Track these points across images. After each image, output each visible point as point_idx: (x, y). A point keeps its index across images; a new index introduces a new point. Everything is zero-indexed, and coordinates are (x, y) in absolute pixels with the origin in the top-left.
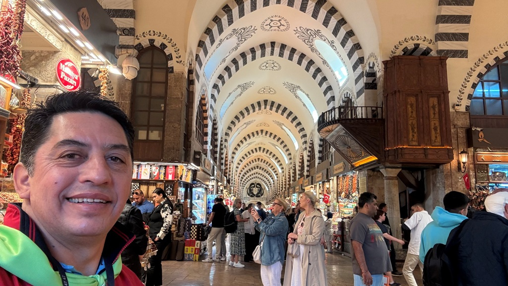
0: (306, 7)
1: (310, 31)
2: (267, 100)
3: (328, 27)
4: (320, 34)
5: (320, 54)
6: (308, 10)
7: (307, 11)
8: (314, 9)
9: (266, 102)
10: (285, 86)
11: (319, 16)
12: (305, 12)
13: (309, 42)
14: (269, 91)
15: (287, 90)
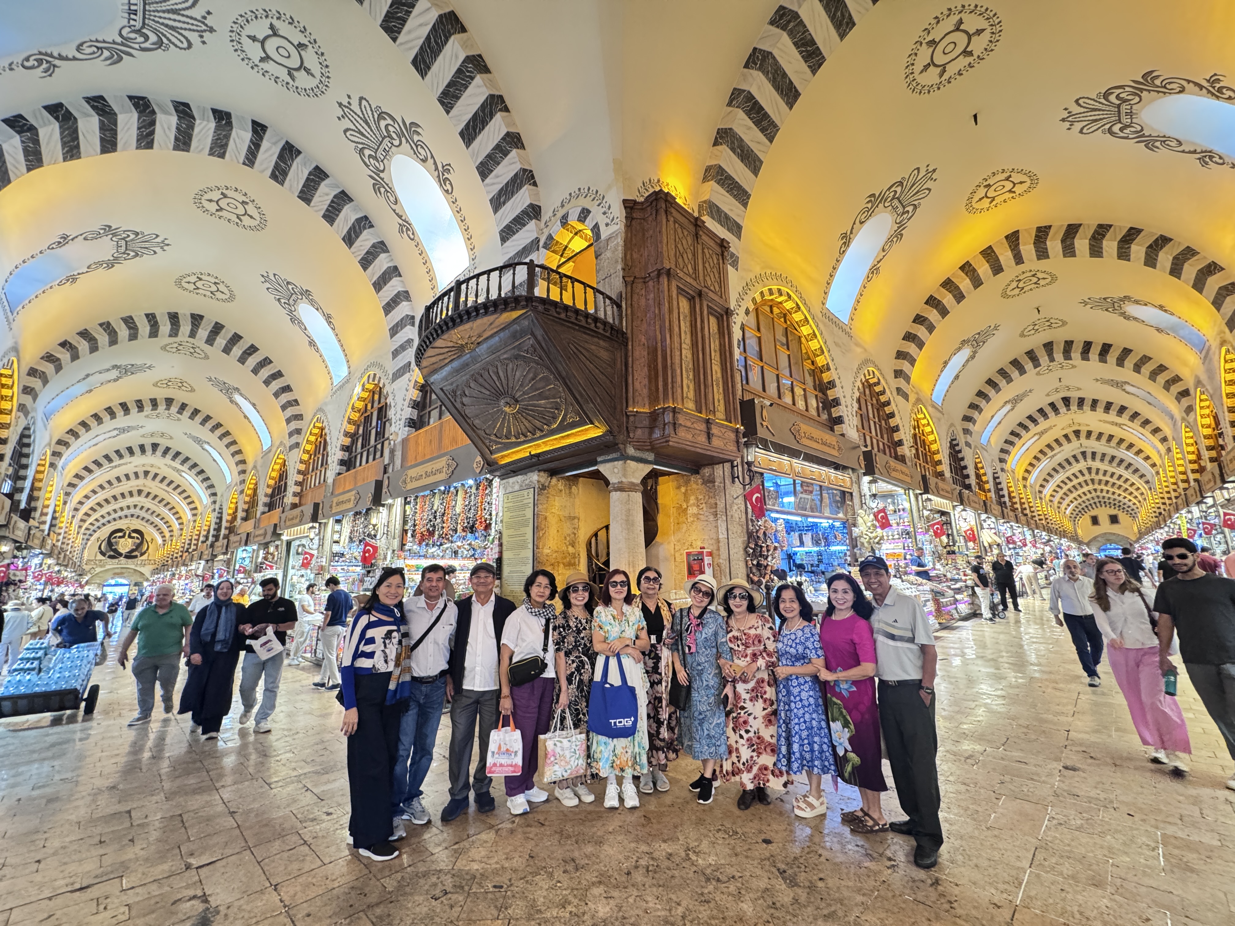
0: (404, 21)
1: (389, 121)
2: (201, 317)
3: (453, 112)
4: (416, 138)
5: (396, 202)
6: (409, 32)
7: (402, 38)
8: (428, 38)
9: (197, 319)
10: (267, 285)
11: (435, 68)
12: (394, 40)
13: (375, 158)
14: (214, 288)
15: (270, 298)
